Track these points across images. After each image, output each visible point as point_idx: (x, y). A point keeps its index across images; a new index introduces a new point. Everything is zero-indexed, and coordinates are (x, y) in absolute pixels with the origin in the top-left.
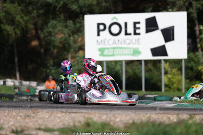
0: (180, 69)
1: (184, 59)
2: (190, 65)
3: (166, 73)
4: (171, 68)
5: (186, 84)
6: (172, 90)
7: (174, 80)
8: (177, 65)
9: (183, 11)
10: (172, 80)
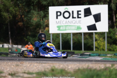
0: (104, 38)
1: (107, 32)
2: (109, 35)
3: (96, 40)
4: (99, 37)
5: (107, 46)
6: (100, 50)
7: (101, 44)
8: (102, 35)
9: (106, 4)
10: (99, 44)
